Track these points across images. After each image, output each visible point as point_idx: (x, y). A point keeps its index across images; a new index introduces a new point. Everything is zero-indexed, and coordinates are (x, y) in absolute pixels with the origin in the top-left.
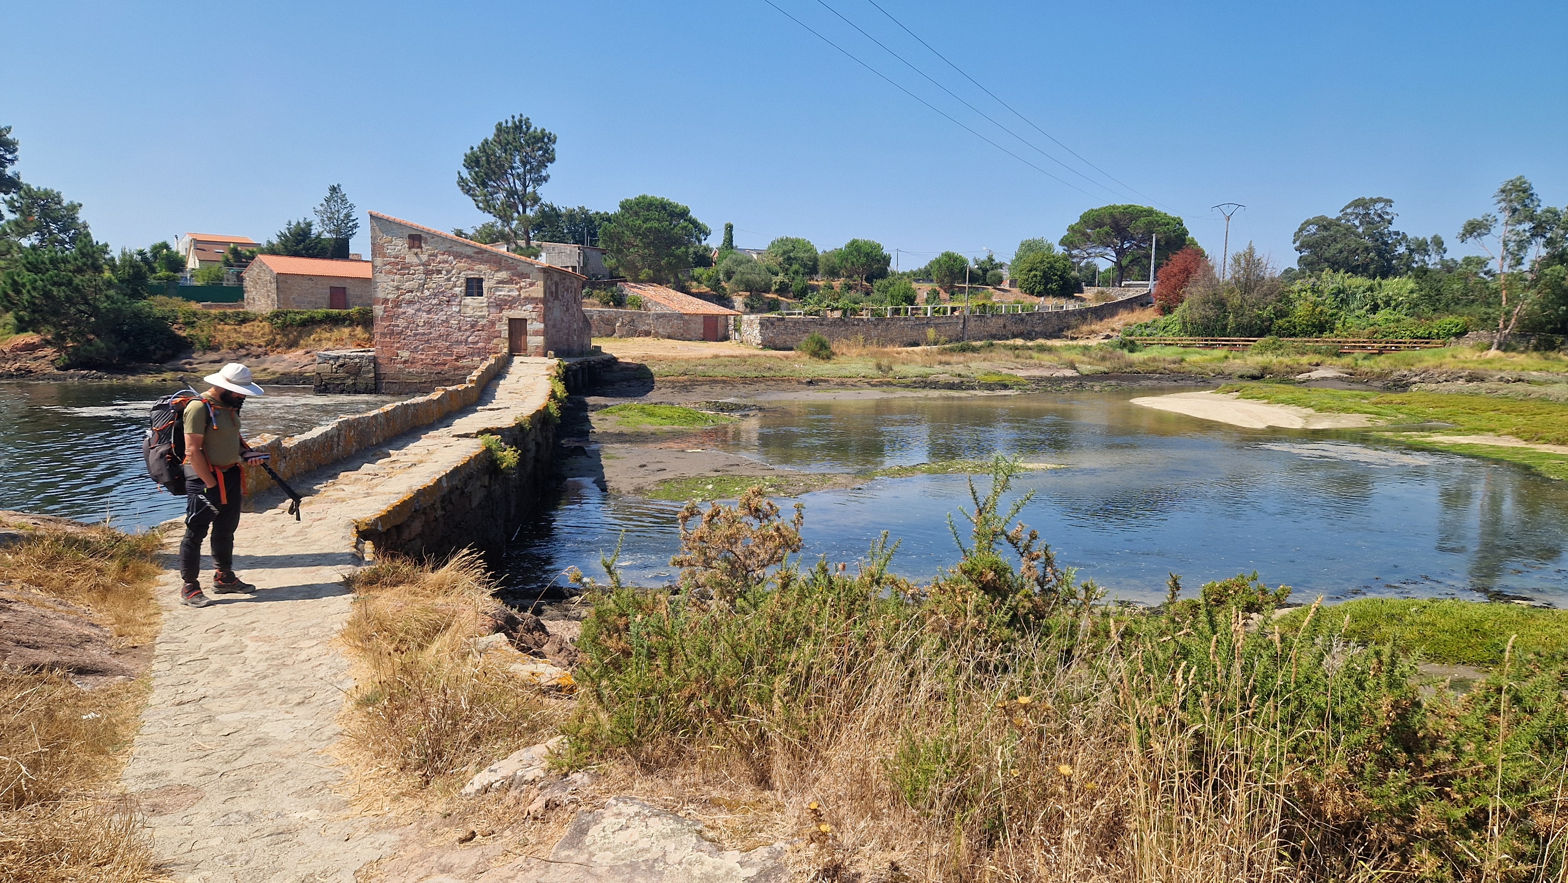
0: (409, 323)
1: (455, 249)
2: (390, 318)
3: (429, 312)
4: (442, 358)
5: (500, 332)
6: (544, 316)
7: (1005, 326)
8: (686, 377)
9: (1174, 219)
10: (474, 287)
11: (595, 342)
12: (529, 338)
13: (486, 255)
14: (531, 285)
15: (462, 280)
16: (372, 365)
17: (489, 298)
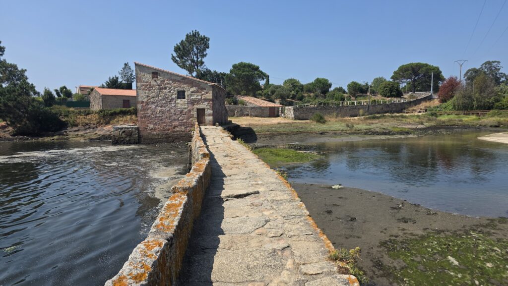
0: (153, 112)
1: (172, 78)
2: (144, 110)
3: (161, 107)
4: (167, 127)
5: (193, 115)
6: (213, 107)
7: (382, 109)
8: (269, 133)
9: (436, 67)
10: (181, 95)
11: (229, 119)
12: (206, 117)
13: (186, 80)
14: (207, 93)
15: (176, 92)
16: (137, 131)
17: (188, 99)
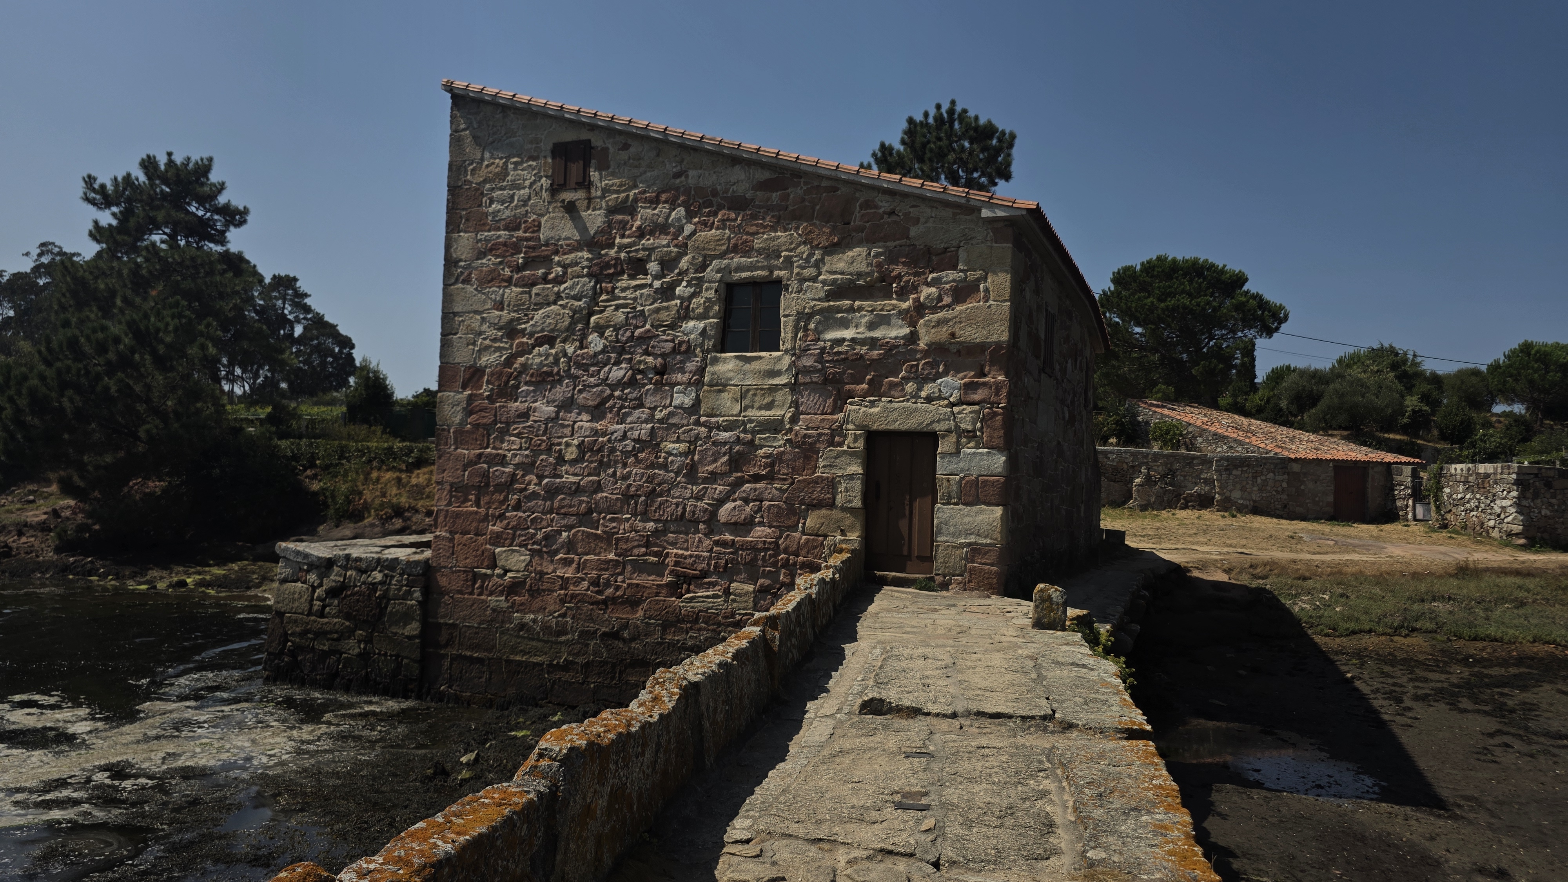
1: (693, 176)
2: (483, 432)
3: (597, 411)
4: (628, 580)
5: (832, 484)
6: (1009, 419)
10: (749, 315)
12: (944, 513)
13: (795, 192)
14: (963, 292)
15: (710, 292)
16: (419, 594)
17: (798, 353)
